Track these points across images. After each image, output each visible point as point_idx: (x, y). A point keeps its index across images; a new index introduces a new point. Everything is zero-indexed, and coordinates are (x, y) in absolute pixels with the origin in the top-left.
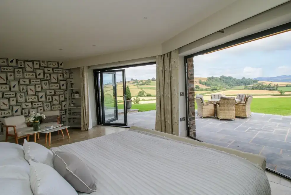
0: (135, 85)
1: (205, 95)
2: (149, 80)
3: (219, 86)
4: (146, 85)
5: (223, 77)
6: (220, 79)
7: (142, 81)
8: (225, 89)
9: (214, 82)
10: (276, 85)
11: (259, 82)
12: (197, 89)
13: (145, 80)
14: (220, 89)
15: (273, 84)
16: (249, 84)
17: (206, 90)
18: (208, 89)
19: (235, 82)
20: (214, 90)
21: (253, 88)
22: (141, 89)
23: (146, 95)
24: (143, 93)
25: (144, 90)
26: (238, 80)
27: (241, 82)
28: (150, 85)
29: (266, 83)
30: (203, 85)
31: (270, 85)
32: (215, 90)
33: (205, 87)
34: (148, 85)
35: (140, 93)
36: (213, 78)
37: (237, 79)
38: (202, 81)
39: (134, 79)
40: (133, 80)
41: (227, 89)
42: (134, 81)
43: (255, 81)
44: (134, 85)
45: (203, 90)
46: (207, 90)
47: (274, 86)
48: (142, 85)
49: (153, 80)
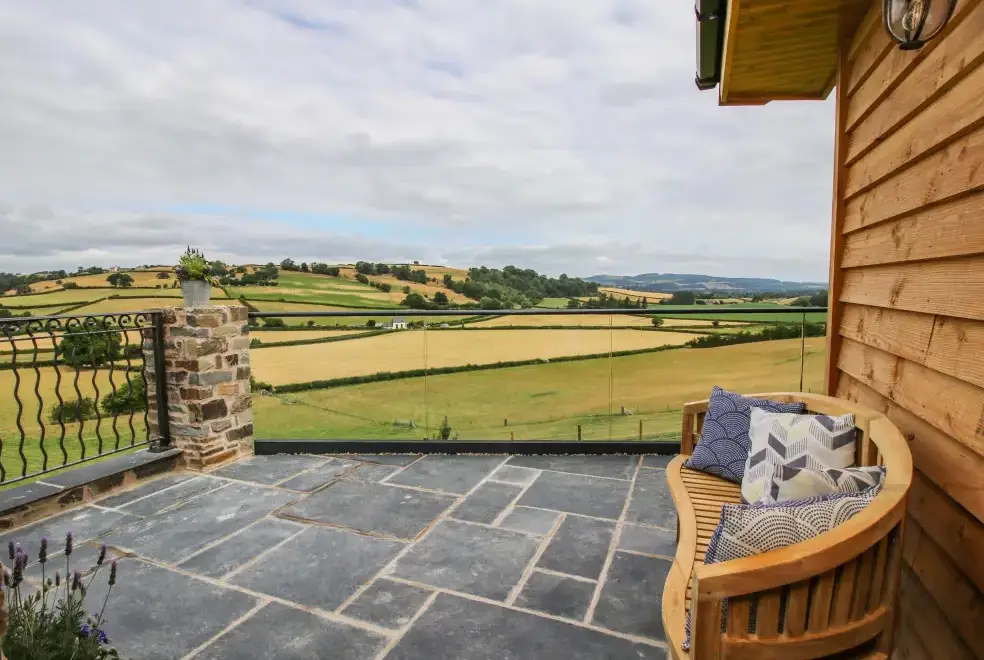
1: (466, 326)
2: (271, 265)
3: (503, 296)
4: (262, 284)
5: (511, 270)
6: (504, 275)
7: (241, 269)
9: (487, 285)
10: (642, 300)
11: (600, 289)
13: (254, 267)
15: (635, 296)
16: (579, 296)
18: (475, 305)
19: (544, 288)
22: (243, 299)
25: (249, 302)
26: (552, 280)
27: (559, 288)
28: (274, 285)
29: (620, 294)
30: (458, 292)
31: (627, 299)
33: (462, 299)
34: (267, 284)
36: (484, 270)
37: (548, 277)
38: (455, 279)
41: (525, 307)
42: (210, 267)
43: (592, 287)
47: (638, 302)
48: (243, 283)
49: (288, 266)
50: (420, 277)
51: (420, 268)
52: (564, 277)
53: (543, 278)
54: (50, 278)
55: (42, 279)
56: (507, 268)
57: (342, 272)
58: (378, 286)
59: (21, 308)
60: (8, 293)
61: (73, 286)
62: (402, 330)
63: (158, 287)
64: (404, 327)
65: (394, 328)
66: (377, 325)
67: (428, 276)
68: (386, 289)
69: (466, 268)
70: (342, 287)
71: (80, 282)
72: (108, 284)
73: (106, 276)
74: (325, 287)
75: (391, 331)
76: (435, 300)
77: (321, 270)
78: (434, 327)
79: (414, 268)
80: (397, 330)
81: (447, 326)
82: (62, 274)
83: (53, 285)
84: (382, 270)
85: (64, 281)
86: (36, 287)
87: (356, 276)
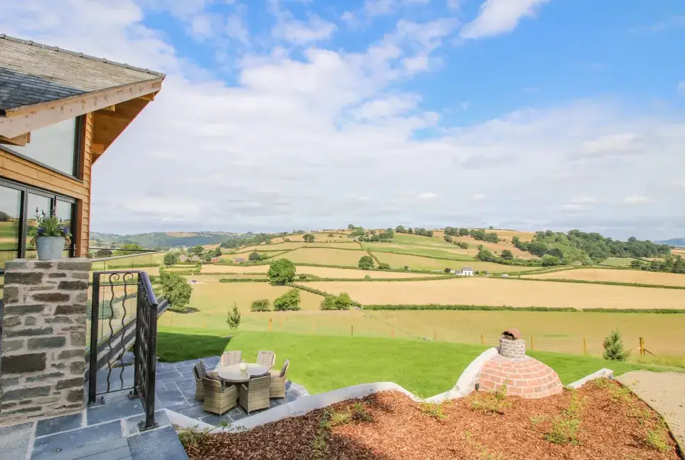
0: (355, 241)
1: (522, 277)
2: (390, 229)
3: (565, 255)
4: (382, 241)
5: (576, 233)
6: (569, 238)
7: (372, 232)
8: (580, 264)
9: (551, 245)
11: (673, 251)
12: (507, 261)
13: (380, 231)
14: (564, 264)
16: (647, 257)
17: (529, 264)
18: (535, 261)
19: (608, 249)
20: (549, 264)
21: (654, 267)
22: (369, 250)
23: (376, 265)
24: (371, 262)
25: (372, 253)
26: (618, 242)
27: (625, 249)
28: (390, 242)
30: (523, 250)
32: (553, 265)
33: (526, 256)
34: (385, 241)
35: (363, 260)
36: (549, 234)
37: (614, 240)
38: (522, 240)
39: (355, 226)
40: (353, 228)
41: (585, 265)
42: (355, 231)
43: (663, 249)
44: (352, 239)
45: (522, 263)
46: (531, 265)
48: (372, 241)
49: (400, 230)
50: (493, 238)
51: (493, 231)
52: (632, 240)
53: (608, 241)
54: (280, 236)
55: (277, 237)
56: (571, 233)
57: (435, 234)
58: (459, 244)
59: (263, 251)
60: (262, 243)
61: (287, 241)
62: (469, 276)
63: (327, 242)
64: (471, 274)
65: (464, 274)
66: (452, 272)
67: (499, 237)
68: (464, 246)
69: (534, 233)
70: (433, 244)
71: (291, 238)
72: (303, 240)
73: (303, 235)
74: (423, 243)
75: (461, 277)
76: (502, 256)
77: (421, 232)
78: (496, 276)
79: (488, 231)
80: (465, 277)
81: (506, 276)
82: (285, 234)
83: (280, 240)
84: (463, 232)
85: (286, 238)
86: (274, 240)
87: (445, 237)
